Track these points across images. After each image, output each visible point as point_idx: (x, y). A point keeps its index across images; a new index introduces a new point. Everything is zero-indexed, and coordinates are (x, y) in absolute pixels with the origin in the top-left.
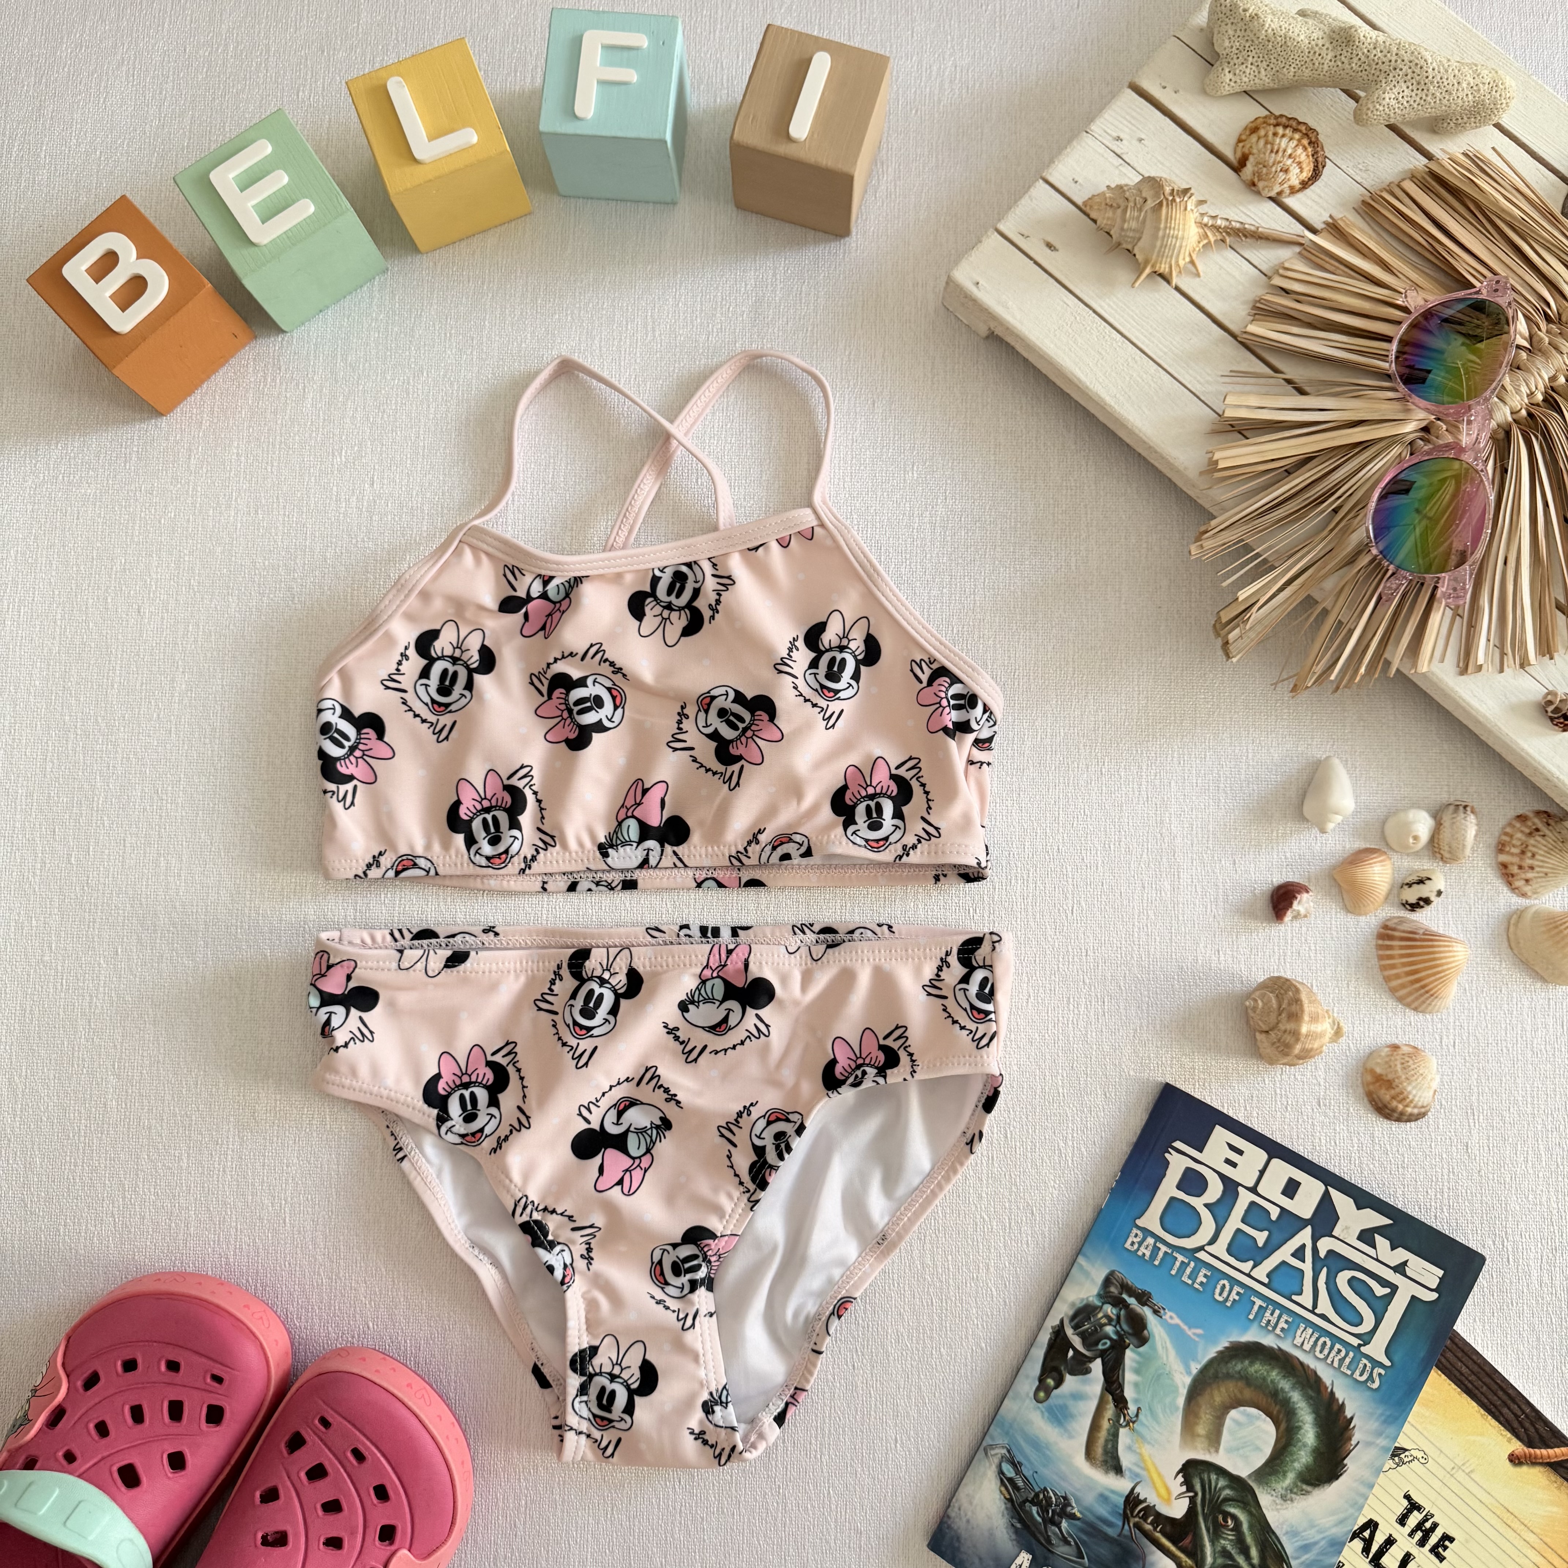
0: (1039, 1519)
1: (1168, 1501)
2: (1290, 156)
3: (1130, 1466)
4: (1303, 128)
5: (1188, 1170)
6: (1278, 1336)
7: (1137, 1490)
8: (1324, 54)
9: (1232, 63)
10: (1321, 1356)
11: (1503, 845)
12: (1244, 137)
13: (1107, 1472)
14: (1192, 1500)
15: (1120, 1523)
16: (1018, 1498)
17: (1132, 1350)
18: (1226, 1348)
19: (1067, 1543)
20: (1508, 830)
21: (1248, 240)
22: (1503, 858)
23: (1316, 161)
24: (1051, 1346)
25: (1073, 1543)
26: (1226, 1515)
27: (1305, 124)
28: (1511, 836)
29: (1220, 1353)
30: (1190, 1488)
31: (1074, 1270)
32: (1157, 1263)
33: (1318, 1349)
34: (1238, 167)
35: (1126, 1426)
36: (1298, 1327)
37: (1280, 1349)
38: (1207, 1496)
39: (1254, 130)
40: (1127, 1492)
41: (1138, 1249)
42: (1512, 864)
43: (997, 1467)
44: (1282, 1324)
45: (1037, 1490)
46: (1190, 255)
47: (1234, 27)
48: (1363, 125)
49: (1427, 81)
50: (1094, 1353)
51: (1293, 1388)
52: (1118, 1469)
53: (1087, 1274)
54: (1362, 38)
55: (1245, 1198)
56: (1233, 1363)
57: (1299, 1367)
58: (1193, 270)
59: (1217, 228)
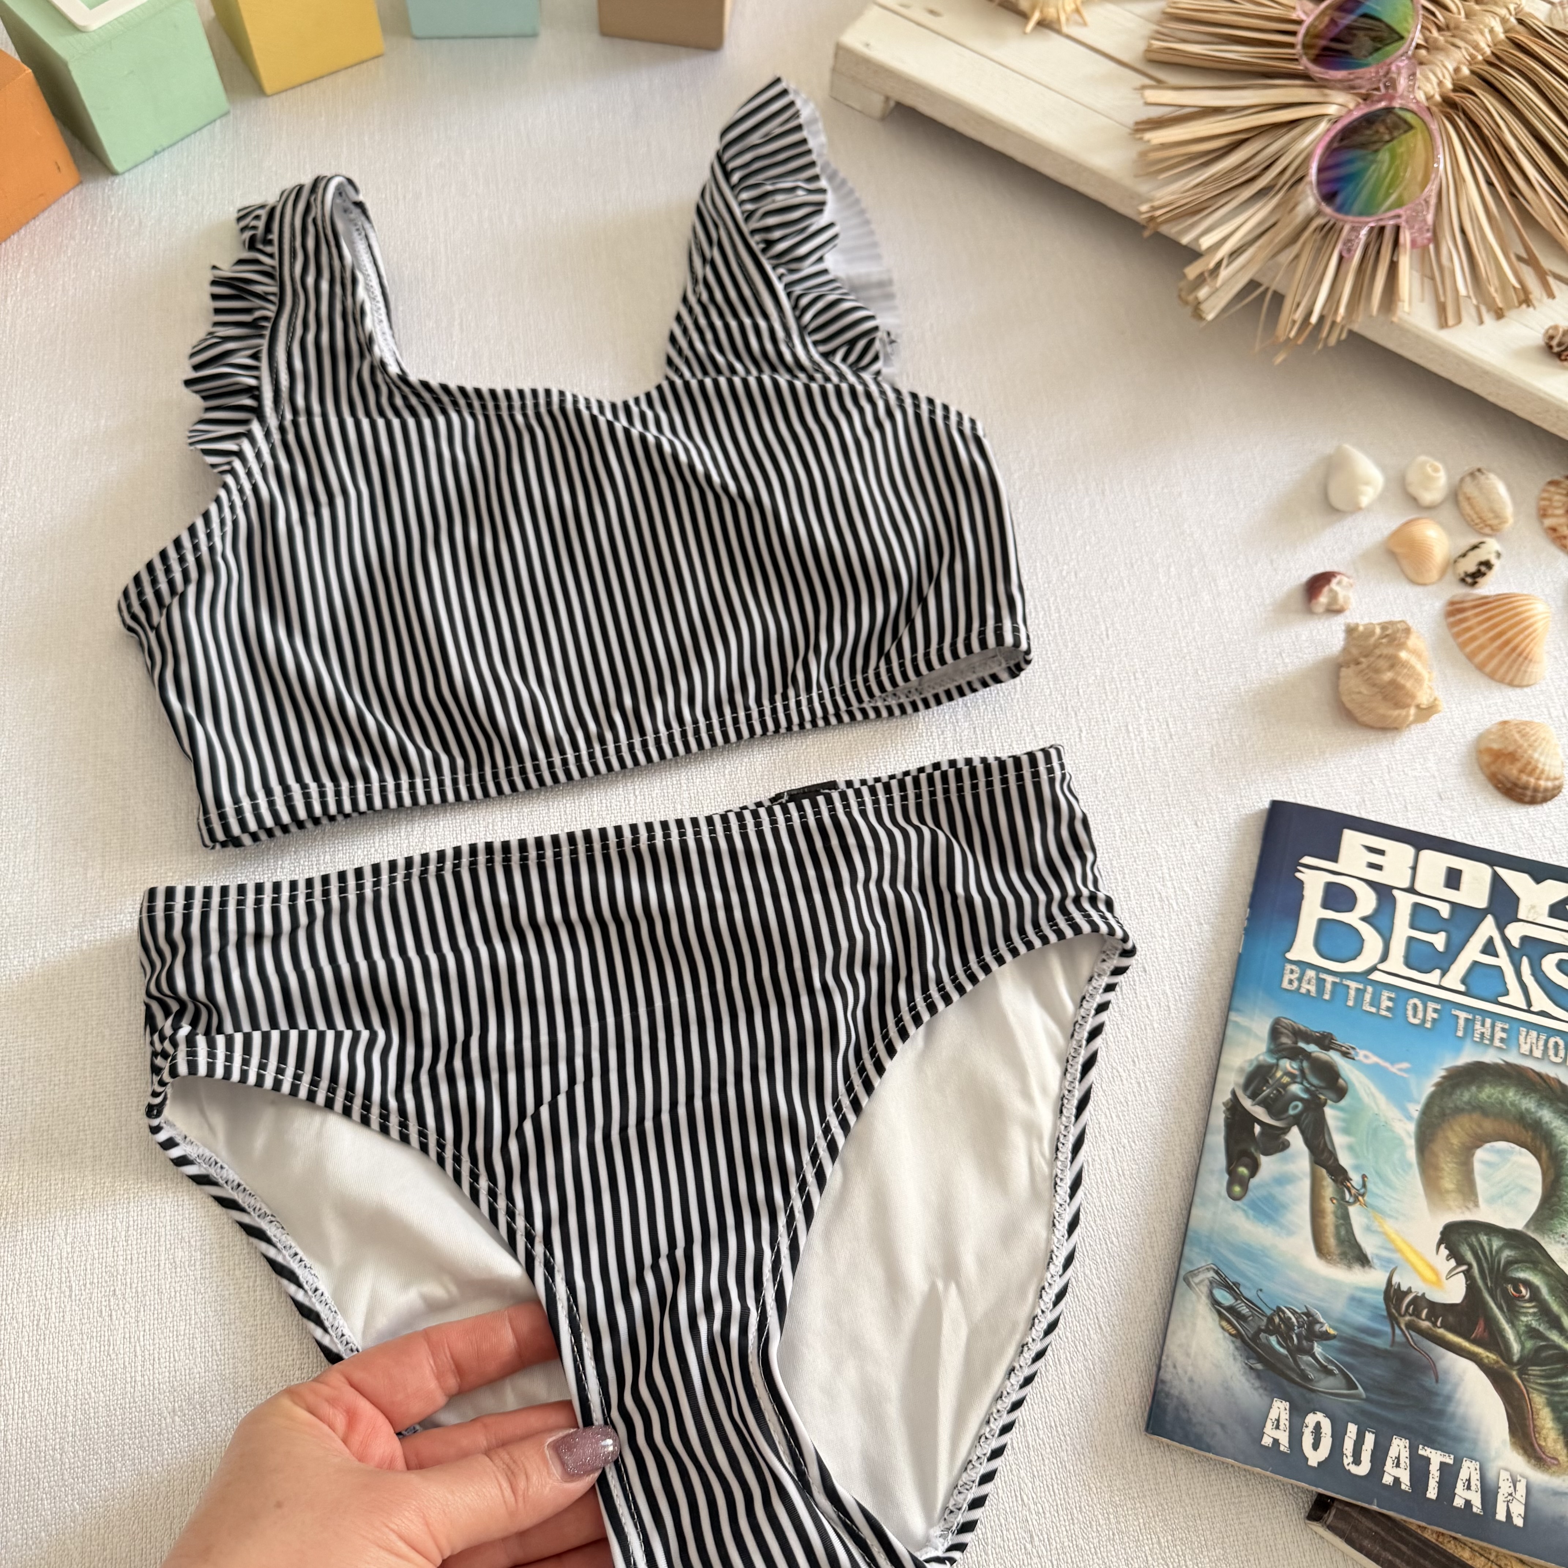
0: (1283, 1351)
1: (1438, 1283)
3: (1376, 1251)
5: (1329, 886)
6: (1500, 1049)
7: (1395, 1280)
10: (1558, 1060)
13: (1349, 1267)
14: (1468, 1274)
15: (1388, 1329)
16: (1248, 1330)
17: (1332, 1107)
18: (1444, 1077)
19: (1329, 1372)
20: (1544, 496)
24: (1230, 1126)
25: (1336, 1372)
26: (1516, 1282)
29: (1438, 1085)
30: (1460, 1260)
31: (1230, 1031)
32: (1327, 997)
33: (1551, 1052)
35: (1355, 1202)
36: (1519, 1033)
37: (1507, 1063)
38: (1485, 1265)
40: (1383, 1286)
41: (1300, 987)
43: (1208, 1297)
44: (1499, 1034)
45: (1269, 1312)
50: (1285, 1122)
51: (1540, 1105)
52: (1363, 1260)
53: (1248, 1031)
55: (1404, 903)
56: (1458, 1093)
57: (1537, 1079)
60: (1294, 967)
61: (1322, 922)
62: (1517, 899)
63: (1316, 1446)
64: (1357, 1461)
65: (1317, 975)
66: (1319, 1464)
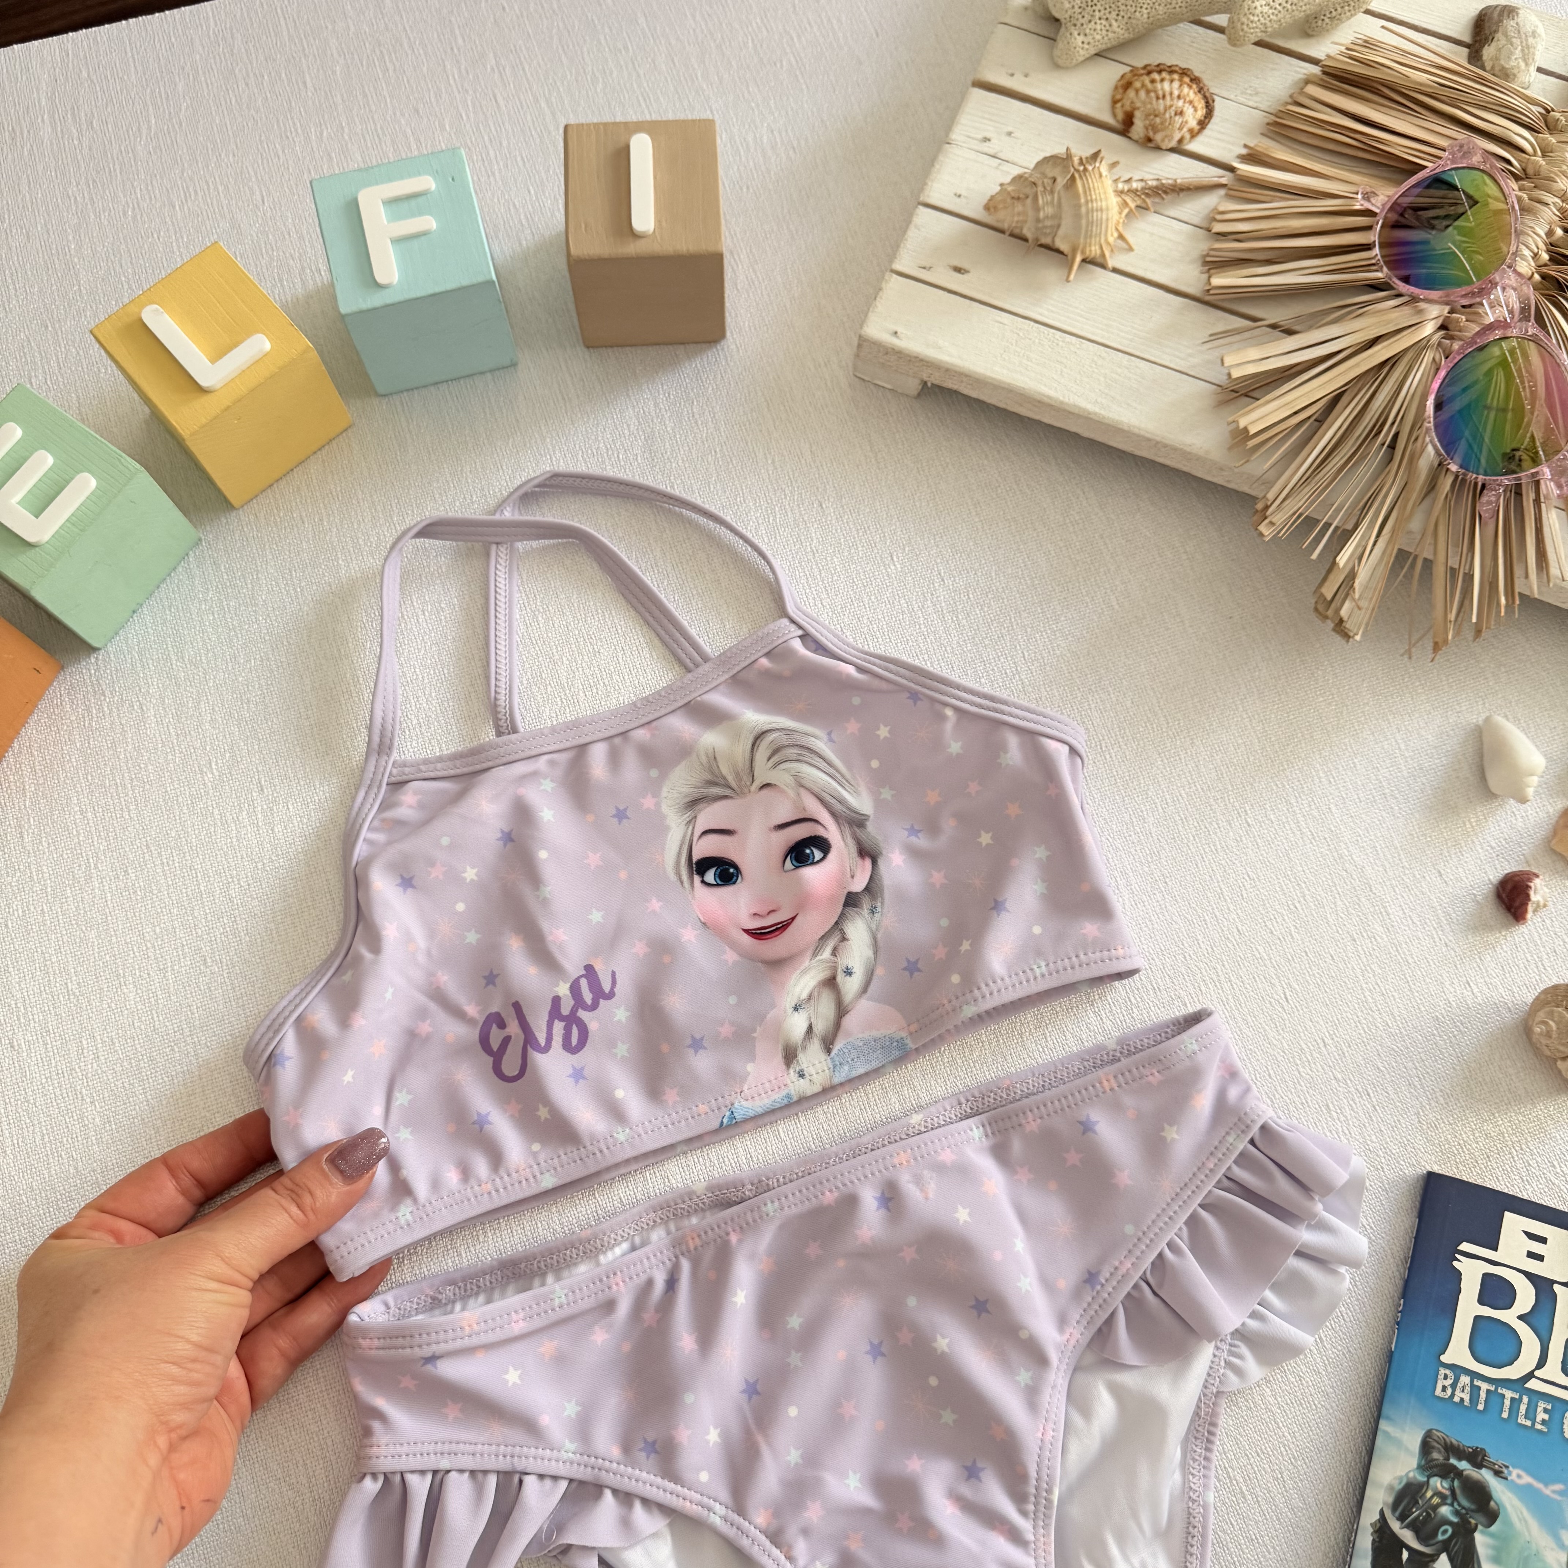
2: (1178, 97)
5: (1487, 1278)
12: (1118, 96)
21: (1170, 196)
23: (1205, 96)
31: (1379, 1440)
34: (1124, 129)
39: (1126, 86)
41: (1453, 1395)
46: (1117, 229)
58: (1125, 245)
59: (1135, 192)
60: (1448, 1372)
61: (1478, 1319)
65: (1472, 1382)
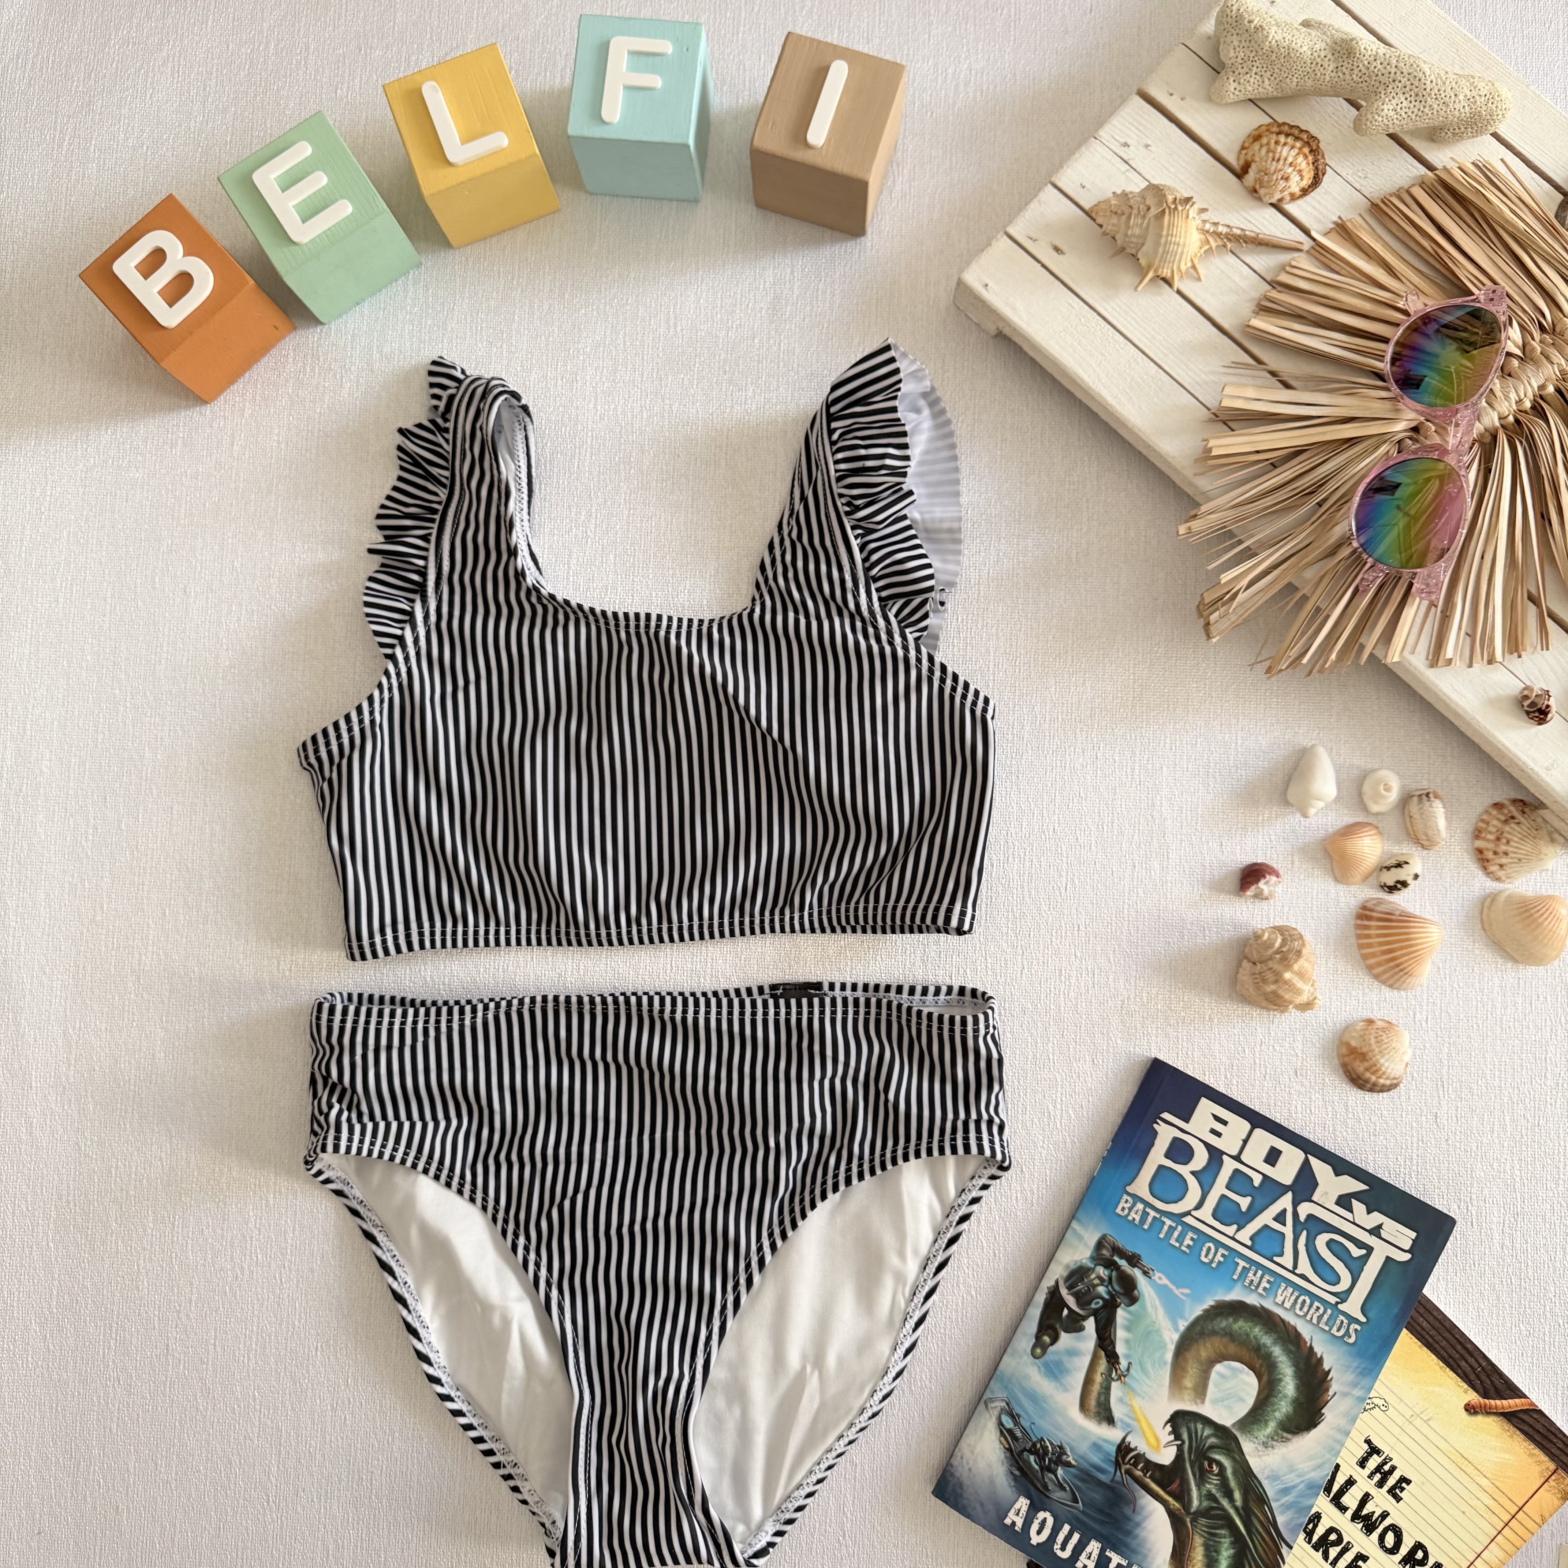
1: (1157, 1449)
2: (1291, 164)
3: (1122, 1417)
4: (1305, 136)
5: (1176, 1140)
6: (1261, 1295)
7: (1128, 1439)
8: (1326, 65)
9: (1237, 73)
10: (1301, 1313)
11: (1480, 831)
12: (1247, 145)
13: (1100, 1423)
14: (1180, 1448)
15: (1112, 1470)
16: (1016, 1447)
17: (1124, 1309)
18: (1212, 1307)
19: (1062, 1488)
20: (1485, 817)
21: (1249, 246)
22: (1479, 844)
23: (1317, 168)
25: (1068, 1489)
26: (1212, 1461)
27: (1307, 132)
28: (1488, 823)
29: (1206, 1311)
30: (1178, 1436)
31: (1069, 1234)
32: (1146, 1227)
33: (1298, 1306)
34: (1240, 174)
35: (1117, 1380)
36: (1279, 1287)
37: (1262, 1306)
38: (1194, 1444)
39: (1256, 137)
40: (1118, 1441)
41: (1128, 1214)
42: (1488, 850)
43: (997, 1419)
44: (1264, 1284)
45: (1034, 1439)
46: (1192, 260)
47: (1239, 38)
48: (1363, 135)
49: (1424, 93)
51: (1275, 1343)
52: (1110, 1420)
53: (1080, 1238)
54: (1362, 50)
55: (1229, 1166)
56: (1219, 1320)
57: (1281, 1324)
58: (1195, 275)
59: (1218, 235)
60: (1129, 1198)
61: (1161, 1167)
62: (1316, 1184)
63: (1039, 1532)
64: (1063, 1548)
65: (1144, 1209)
66: (1038, 1544)
